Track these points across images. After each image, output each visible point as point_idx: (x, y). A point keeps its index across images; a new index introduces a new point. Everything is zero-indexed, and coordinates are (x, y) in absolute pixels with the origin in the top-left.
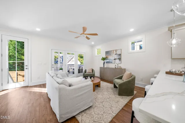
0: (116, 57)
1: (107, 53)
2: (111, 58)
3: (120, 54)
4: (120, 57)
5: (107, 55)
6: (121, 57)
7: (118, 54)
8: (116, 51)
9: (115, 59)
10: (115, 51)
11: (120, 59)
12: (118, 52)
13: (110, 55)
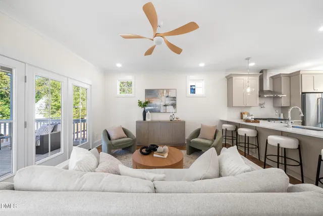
0: (168, 101)
1: (149, 92)
2: (158, 102)
3: (175, 98)
4: (174, 102)
5: (150, 97)
6: (176, 103)
7: (172, 97)
8: (168, 91)
9: (165, 106)
10: (165, 92)
11: (174, 105)
12: (172, 94)
13: (156, 97)
